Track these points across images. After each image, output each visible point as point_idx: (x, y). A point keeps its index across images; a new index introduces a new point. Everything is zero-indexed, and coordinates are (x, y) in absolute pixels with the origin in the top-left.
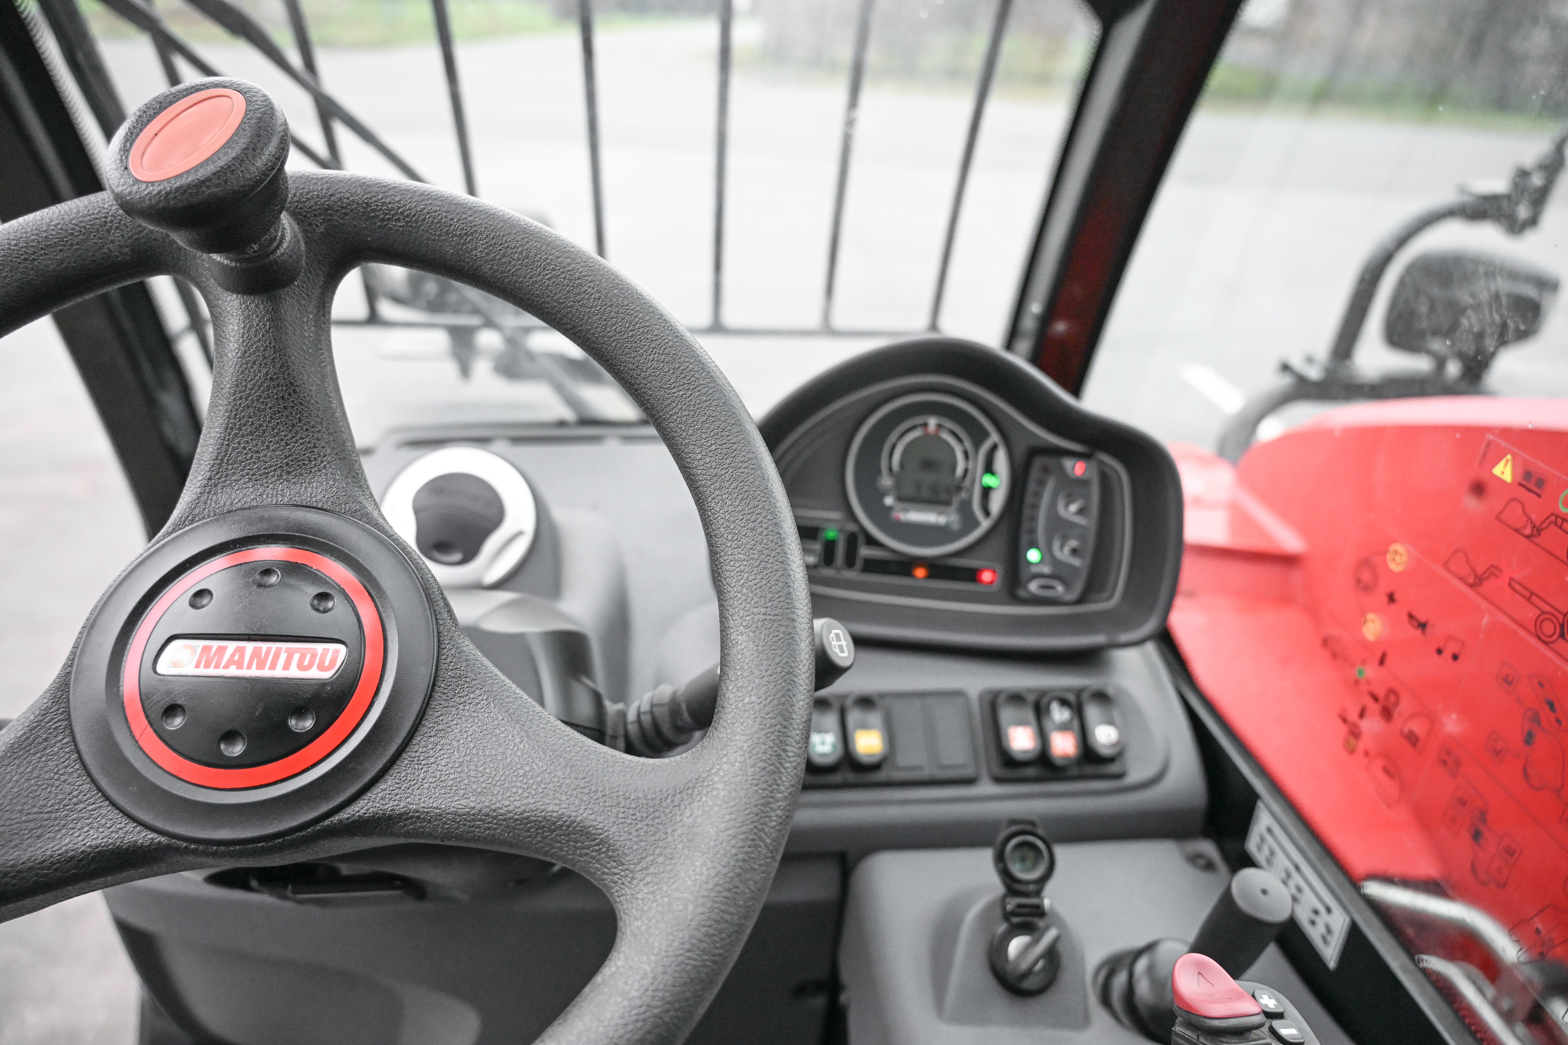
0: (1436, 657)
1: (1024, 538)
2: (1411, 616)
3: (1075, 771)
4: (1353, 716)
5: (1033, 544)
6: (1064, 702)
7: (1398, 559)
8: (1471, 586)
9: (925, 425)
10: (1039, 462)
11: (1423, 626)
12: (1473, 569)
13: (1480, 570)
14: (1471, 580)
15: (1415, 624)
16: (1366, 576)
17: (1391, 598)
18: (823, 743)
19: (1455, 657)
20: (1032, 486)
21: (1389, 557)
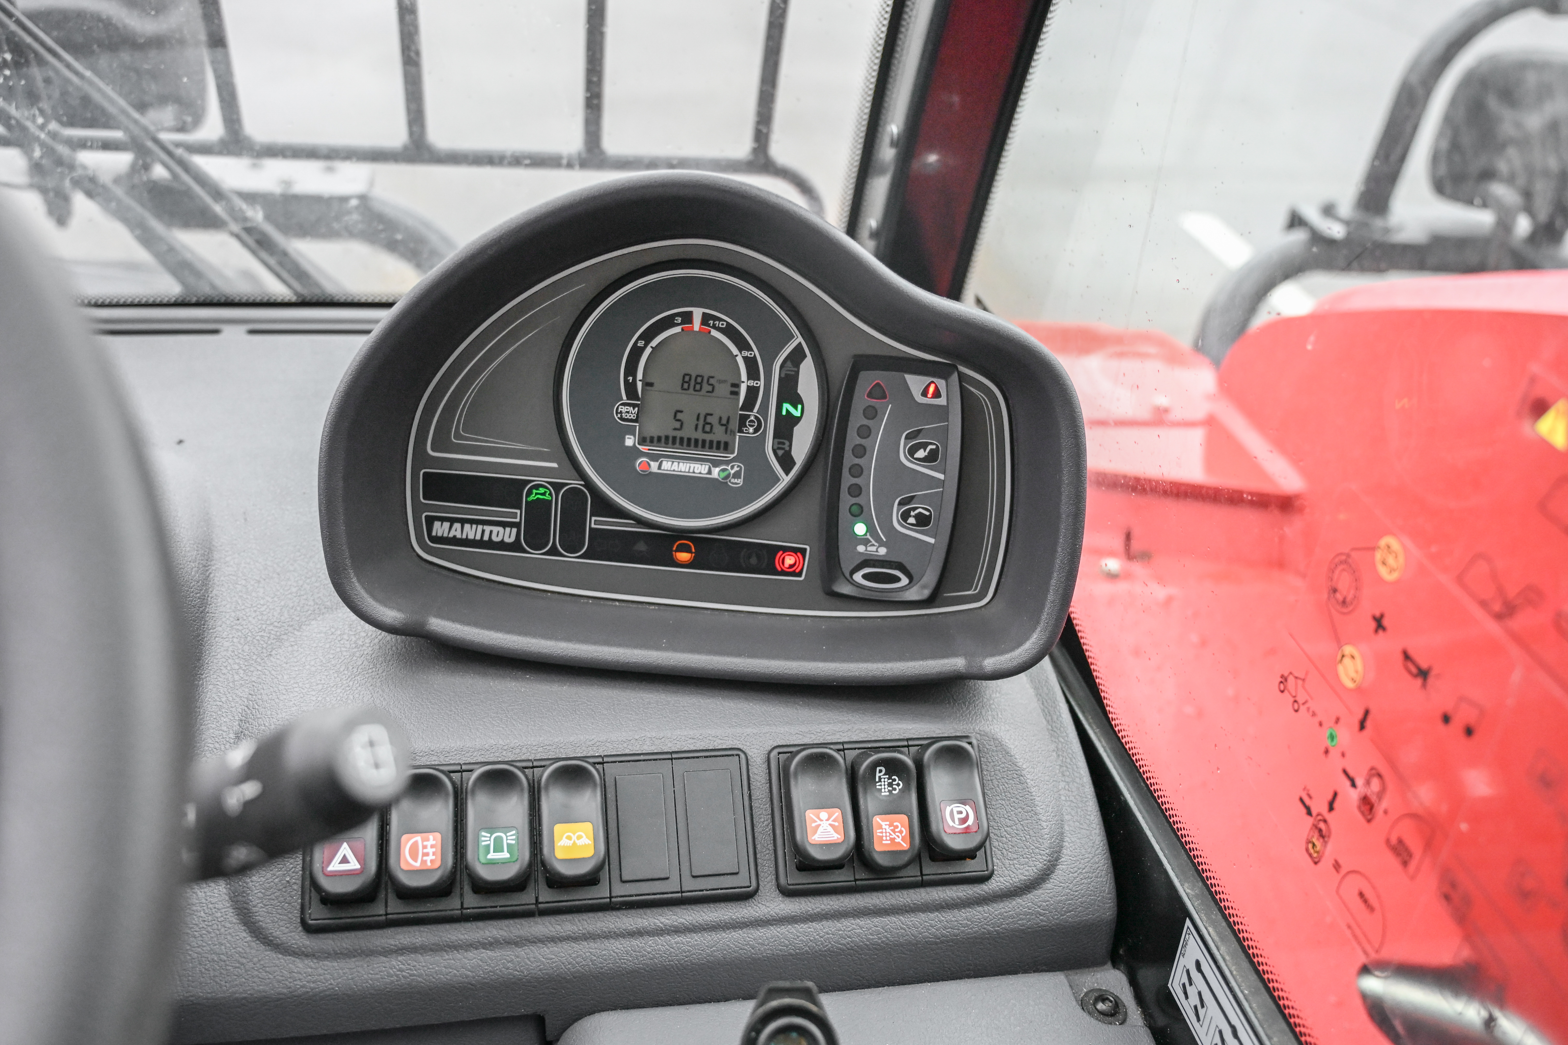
0: (1441, 726)
1: (846, 501)
2: (1407, 656)
3: (911, 874)
4: (1319, 806)
5: (859, 513)
6: (894, 768)
7: (1391, 561)
8: (1499, 617)
9: (687, 318)
10: (867, 380)
11: (1423, 674)
12: (1500, 590)
13: (1512, 592)
14: (1497, 607)
15: (1414, 670)
16: (1344, 582)
17: (1379, 624)
18: (498, 848)
19: (1469, 731)
20: (856, 420)
21: (1378, 556)
